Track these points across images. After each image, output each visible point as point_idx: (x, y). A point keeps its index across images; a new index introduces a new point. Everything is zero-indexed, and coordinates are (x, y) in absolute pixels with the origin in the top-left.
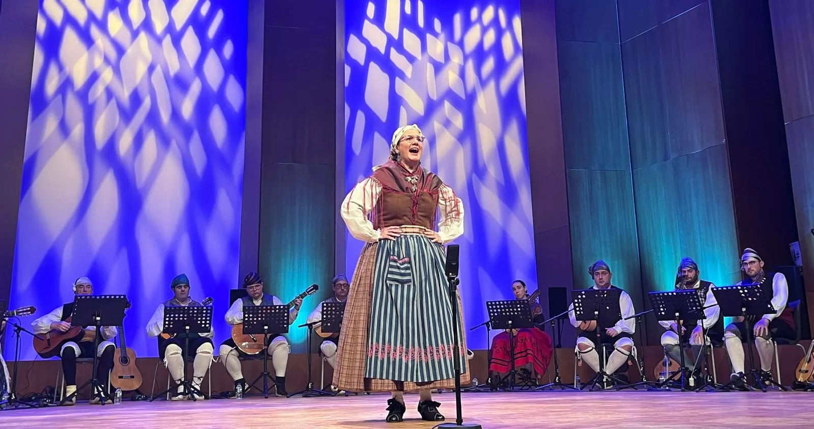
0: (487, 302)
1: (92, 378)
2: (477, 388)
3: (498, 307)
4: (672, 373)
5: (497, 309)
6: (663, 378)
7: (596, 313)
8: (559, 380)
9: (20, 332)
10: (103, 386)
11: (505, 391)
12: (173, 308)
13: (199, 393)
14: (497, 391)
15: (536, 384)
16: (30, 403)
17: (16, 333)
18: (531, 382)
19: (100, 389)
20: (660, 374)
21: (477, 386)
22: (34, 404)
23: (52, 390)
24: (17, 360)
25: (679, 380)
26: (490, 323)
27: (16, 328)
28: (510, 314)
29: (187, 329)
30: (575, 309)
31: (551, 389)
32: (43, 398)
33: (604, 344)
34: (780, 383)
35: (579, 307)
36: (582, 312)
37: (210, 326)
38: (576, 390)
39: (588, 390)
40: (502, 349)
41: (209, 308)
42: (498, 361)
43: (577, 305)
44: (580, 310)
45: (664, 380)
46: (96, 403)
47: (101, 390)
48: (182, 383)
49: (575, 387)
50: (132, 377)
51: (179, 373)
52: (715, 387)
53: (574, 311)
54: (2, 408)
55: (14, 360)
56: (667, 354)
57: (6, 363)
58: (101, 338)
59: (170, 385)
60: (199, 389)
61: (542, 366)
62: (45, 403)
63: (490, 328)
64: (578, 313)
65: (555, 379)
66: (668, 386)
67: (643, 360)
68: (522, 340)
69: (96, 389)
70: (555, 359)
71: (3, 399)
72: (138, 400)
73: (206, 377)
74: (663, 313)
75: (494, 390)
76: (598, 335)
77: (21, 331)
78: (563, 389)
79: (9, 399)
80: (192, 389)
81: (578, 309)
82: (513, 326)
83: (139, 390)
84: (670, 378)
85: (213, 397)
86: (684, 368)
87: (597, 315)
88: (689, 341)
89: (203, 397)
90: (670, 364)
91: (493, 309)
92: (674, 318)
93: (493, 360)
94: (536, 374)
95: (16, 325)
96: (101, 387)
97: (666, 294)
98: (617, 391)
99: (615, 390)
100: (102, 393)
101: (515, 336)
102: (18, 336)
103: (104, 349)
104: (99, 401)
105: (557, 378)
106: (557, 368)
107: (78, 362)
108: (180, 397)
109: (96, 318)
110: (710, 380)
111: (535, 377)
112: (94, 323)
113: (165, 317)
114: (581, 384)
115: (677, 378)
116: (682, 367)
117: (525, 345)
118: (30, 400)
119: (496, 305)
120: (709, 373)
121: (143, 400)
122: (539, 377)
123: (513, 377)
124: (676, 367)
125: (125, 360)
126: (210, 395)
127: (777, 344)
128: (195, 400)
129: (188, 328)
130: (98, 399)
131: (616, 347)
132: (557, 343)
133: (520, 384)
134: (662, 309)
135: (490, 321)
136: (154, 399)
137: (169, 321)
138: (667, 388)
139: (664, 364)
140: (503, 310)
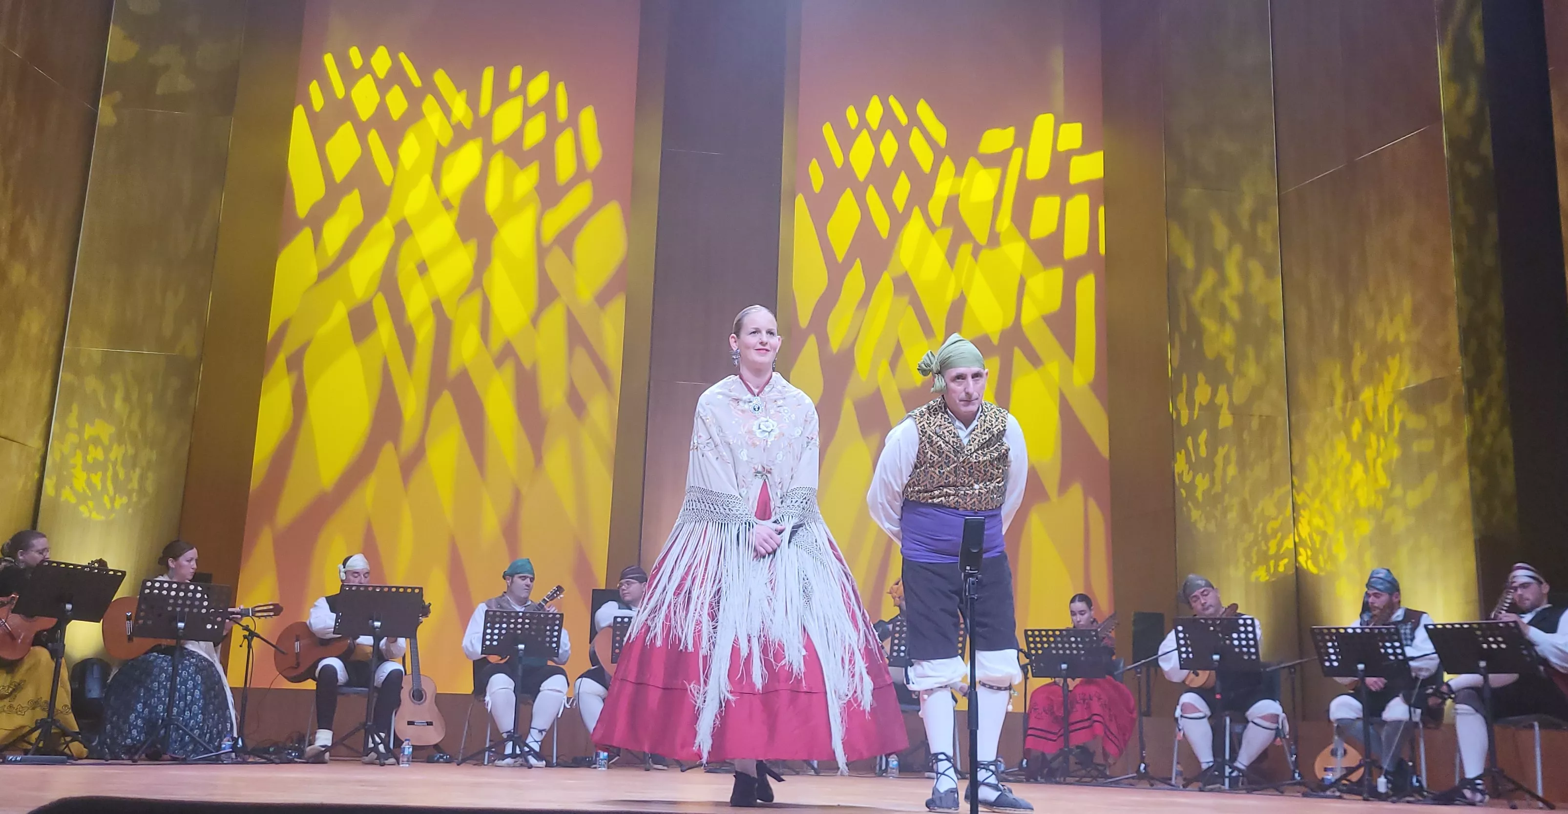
0: (1026, 631)
1: (364, 720)
2: (1004, 775)
3: (1045, 639)
4: (1346, 768)
5: (1042, 642)
6: (1330, 777)
7: (1216, 657)
8: (1145, 769)
9: (252, 639)
10: (383, 735)
11: (1051, 782)
12: (498, 613)
13: (538, 756)
14: (1036, 781)
15: (1106, 774)
16: (267, 756)
17: (246, 640)
18: (1098, 770)
19: (377, 739)
20: (1326, 770)
21: (1003, 772)
22: (272, 758)
23: (301, 739)
24: (248, 686)
25: (1360, 781)
26: (1029, 667)
27: (247, 633)
28: (1064, 652)
29: (521, 650)
30: (1179, 646)
31: (1131, 785)
32: (285, 749)
33: (1227, 713)
34: (1540, 793)
35: (1186, 645)
36: (1191, 656)
37: (558, 646)
38: (1174, 788)
39: (1197, 789)
40: (1047, 713)
41: (558, 616)
42: (1039, 733)
43: (1182, 642)
44: (1187, 652)
45: (1333, 780)
46: (371, 763)
47: (380, 742)
48: (510, 738)
49: (1173, 782)
50: (430, 724)
51: (506, 722)
52: (1423, 796)
53: (1177, 652)
54: (222, 761)
55: (243, 686)
56: (1339, 735)
57: (231, 688)
58: (381, 657)
59: (490, 741)
60: (536, 747)
61: (1116, 742)
62: (291, 757)
63: (1030, 674)
64: (1184, 656)
65: (1140, 766)
66: (1339, 790)
67: (1296, 743)
68: (1084, 700)
69: (370, 739)
70: (1141, 733)
71: (223, 746)
72: (438, 761)
73: (550, 732)
74: (1336, 664)
75: (1032, 780)
76: (1218, 696)
77: (255, 638)
78: (1152, 785)
79: (234, 748)
80: (527, 749)
81: (1183, 649)
82: (1071, 673)
83: (440, 745)
84: (1344, 777)
85: (558, 765)
86: (1368, 760)
87: (1217, 661)
88: (1380, 716)
89: (544, 762)
90: (1345, 752)
91: (1035, 642)
92: (1353, 673)
93: (1030, 732)
94: (1105, 755)
95: (246, 628)
96: (380, 737)
97: (1342, 631)
98: (1248, 793)
99: (1244, 791)
100: (381, 748)
101: (1071, 691)
102: (249, 646)
103: (386, 675)
104: (376, 759)
105: (1143, 766)
106: (1143, 748)
107: (343, 694)
108: (509, 761)
109: (373, 622)
110: (1417, 784)
111: (1102, 762)
112: (371, 631)
113: (485, 628)
114: (1185, 779)
115: (1355, 777)
116: (1367, 758)
117: (1089, 707)
118: (266, 751)
119: (1041, 636)
120: (1415, 770)
121: (447, 762)
122: (1111, 761)
123: (1066, 761)
124: (1354, 757)
125: (418, 695)
126: (555, 761)
127: (1540, 727)
128: (530, 767)
129: (521, 647)
130: (373, 755)
131: (1250, 719)
132: (1144, 709)
133: (1079, 773)
134: (1333, 657)
135: (1028, 664)
136: (464, 761)
137: (492, 634)
138: (1338, 794)
139: (1334, 753)
140: (1053, 645)
